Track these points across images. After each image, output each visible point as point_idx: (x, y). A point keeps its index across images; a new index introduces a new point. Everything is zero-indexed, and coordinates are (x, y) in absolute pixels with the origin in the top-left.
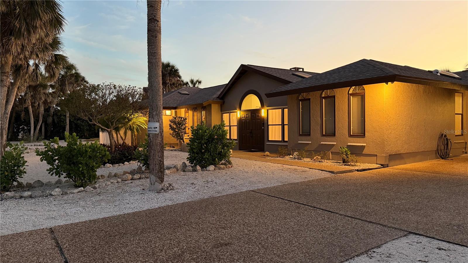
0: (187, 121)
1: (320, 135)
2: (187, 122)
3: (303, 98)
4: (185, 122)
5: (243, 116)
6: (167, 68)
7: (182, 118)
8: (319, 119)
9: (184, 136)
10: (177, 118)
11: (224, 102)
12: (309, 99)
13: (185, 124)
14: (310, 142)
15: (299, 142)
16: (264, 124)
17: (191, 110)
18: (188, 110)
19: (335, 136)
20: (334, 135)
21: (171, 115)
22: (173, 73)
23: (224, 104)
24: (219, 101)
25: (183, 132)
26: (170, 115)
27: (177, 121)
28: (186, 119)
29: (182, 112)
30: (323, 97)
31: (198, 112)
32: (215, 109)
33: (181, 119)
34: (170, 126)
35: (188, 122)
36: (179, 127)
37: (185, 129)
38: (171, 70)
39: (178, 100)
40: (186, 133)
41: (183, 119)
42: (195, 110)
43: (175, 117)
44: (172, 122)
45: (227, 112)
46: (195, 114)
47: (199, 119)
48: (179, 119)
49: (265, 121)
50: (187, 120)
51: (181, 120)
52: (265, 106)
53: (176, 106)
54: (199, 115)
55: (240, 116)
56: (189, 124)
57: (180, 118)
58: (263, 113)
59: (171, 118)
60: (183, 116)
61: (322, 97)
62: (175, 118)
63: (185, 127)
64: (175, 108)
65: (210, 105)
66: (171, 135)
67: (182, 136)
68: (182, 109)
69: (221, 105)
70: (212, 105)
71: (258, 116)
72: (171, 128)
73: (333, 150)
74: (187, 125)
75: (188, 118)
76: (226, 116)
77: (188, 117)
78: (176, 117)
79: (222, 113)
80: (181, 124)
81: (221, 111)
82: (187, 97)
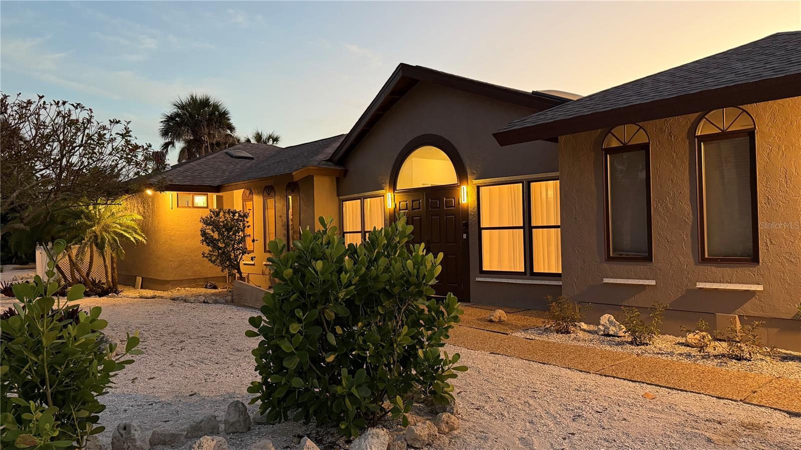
0: (248, 222)
1: (691, 260)
2: (248, 224)
3: (622, 145)
4: (244, 224)
5: (403, 204)
6: (203, 108)
7: (236, 212)
8: (688, 208)
9: (241, 258)
10: (221, 214)
11: (345, 173)
12: (645, 147)
13: (244, 228)
14: (653, 283)
15: (606, 280)
16: (467, 225)
17: (258, 193)
18: (251, 193)
19: (758, 262)
20: (753, 258)
21: (207, 207)
22: (217, 120)
23: (345, 176)
24: (333, 167)
25: (239, 249)
26: (205, 205)
27: (223, 222)
28: (245, 216)
29: (236, 199)
30: (698, 137)
31: (278, 198)
32: (322, 189)
33: (234, 215)
34: (204, 233)
35: (250, 223)
36: (228, 237)
37: (243, 240)
38: (212, 114)
39: (225, 170)
40: (245, 253)
41: (237, 215)
42: (269, 195)
43: (217, 210)
44: (208, 224)
45: (356, 195)
46: (271, 202)
47: (281, 216)
48: (227, 215)
49: (470, 217)
50: (250, 219)
51: (232, 220)
52: (469, 177)
53: (220, 184)
54: (280, 204)
55: (394, 206)
56: (254, 228)
57: (229, 213)
58: (466, 196)
59: (206, 213)
60: (238, 207)
61: (695, 137)
62: (217, 214)
63: (245, 236)
64: (217, 189)
65: (309, 180)
66: (206, 257)
67: (236, 260)
68: (234, 191)
69: (338, 180)
70: (314, 178)
71: (449, 205)
72: (207, 238)
73: (748, 308)
74: (248, 231)
75: (251, 214)
76: (351, 208)
77: (251, 211)
78: (219, 212)
79: (339, 200)
80: (231, 229)
81: (338, 195)
82: (249, 163)
